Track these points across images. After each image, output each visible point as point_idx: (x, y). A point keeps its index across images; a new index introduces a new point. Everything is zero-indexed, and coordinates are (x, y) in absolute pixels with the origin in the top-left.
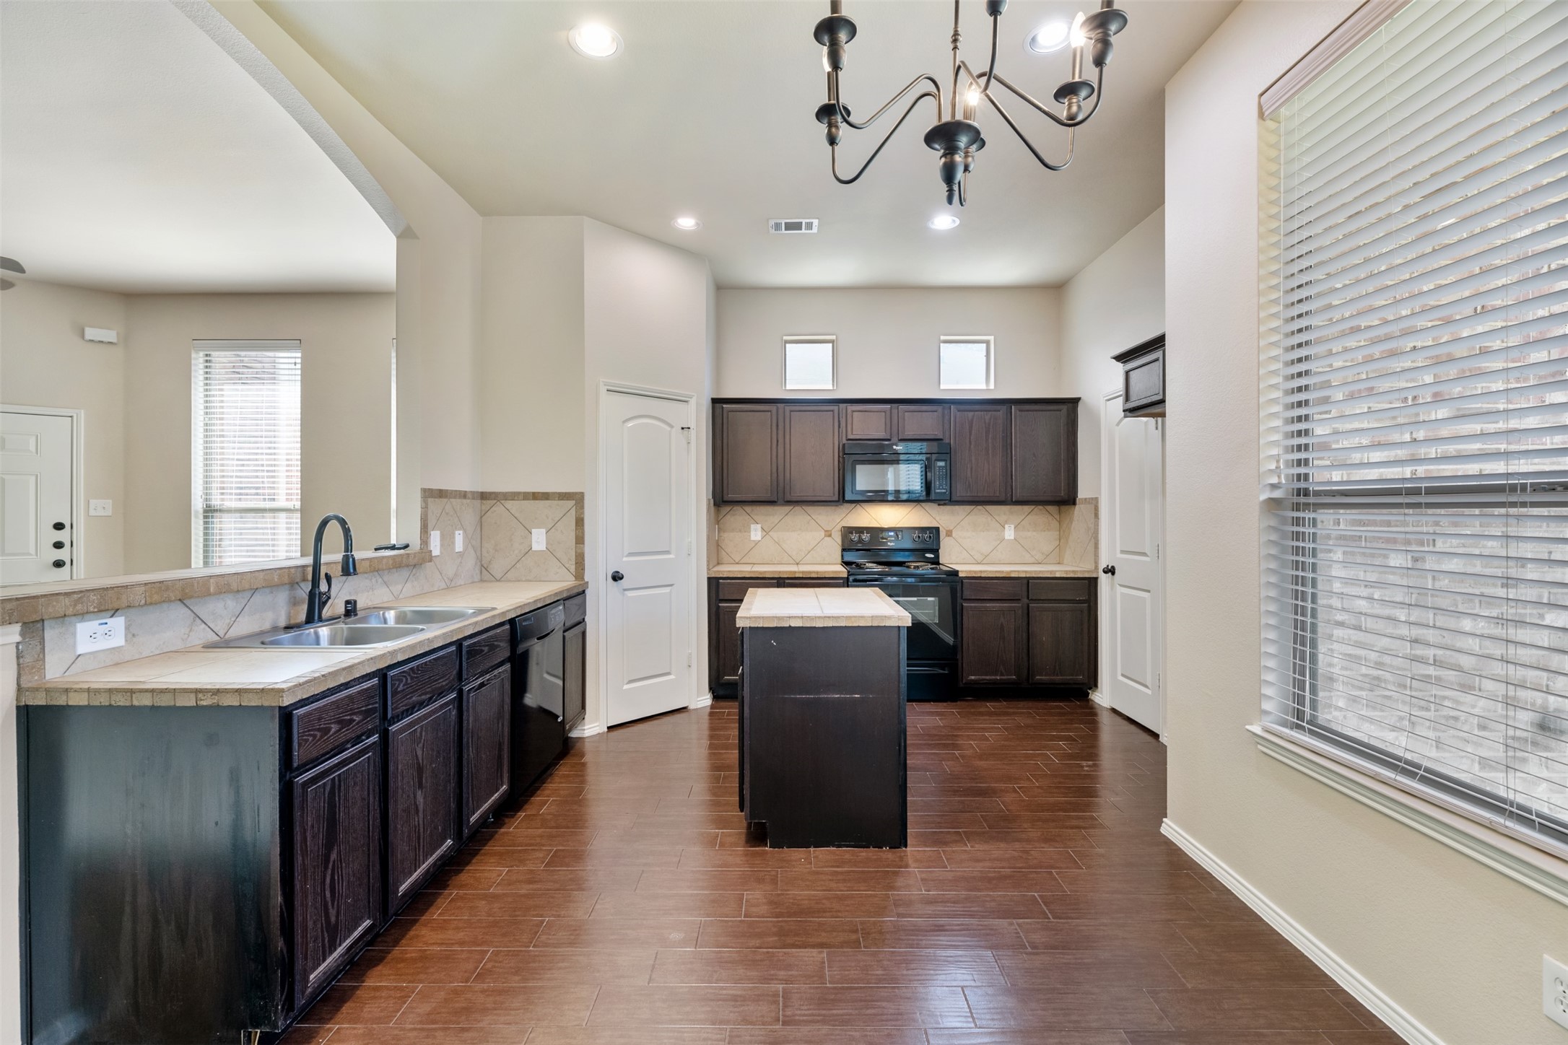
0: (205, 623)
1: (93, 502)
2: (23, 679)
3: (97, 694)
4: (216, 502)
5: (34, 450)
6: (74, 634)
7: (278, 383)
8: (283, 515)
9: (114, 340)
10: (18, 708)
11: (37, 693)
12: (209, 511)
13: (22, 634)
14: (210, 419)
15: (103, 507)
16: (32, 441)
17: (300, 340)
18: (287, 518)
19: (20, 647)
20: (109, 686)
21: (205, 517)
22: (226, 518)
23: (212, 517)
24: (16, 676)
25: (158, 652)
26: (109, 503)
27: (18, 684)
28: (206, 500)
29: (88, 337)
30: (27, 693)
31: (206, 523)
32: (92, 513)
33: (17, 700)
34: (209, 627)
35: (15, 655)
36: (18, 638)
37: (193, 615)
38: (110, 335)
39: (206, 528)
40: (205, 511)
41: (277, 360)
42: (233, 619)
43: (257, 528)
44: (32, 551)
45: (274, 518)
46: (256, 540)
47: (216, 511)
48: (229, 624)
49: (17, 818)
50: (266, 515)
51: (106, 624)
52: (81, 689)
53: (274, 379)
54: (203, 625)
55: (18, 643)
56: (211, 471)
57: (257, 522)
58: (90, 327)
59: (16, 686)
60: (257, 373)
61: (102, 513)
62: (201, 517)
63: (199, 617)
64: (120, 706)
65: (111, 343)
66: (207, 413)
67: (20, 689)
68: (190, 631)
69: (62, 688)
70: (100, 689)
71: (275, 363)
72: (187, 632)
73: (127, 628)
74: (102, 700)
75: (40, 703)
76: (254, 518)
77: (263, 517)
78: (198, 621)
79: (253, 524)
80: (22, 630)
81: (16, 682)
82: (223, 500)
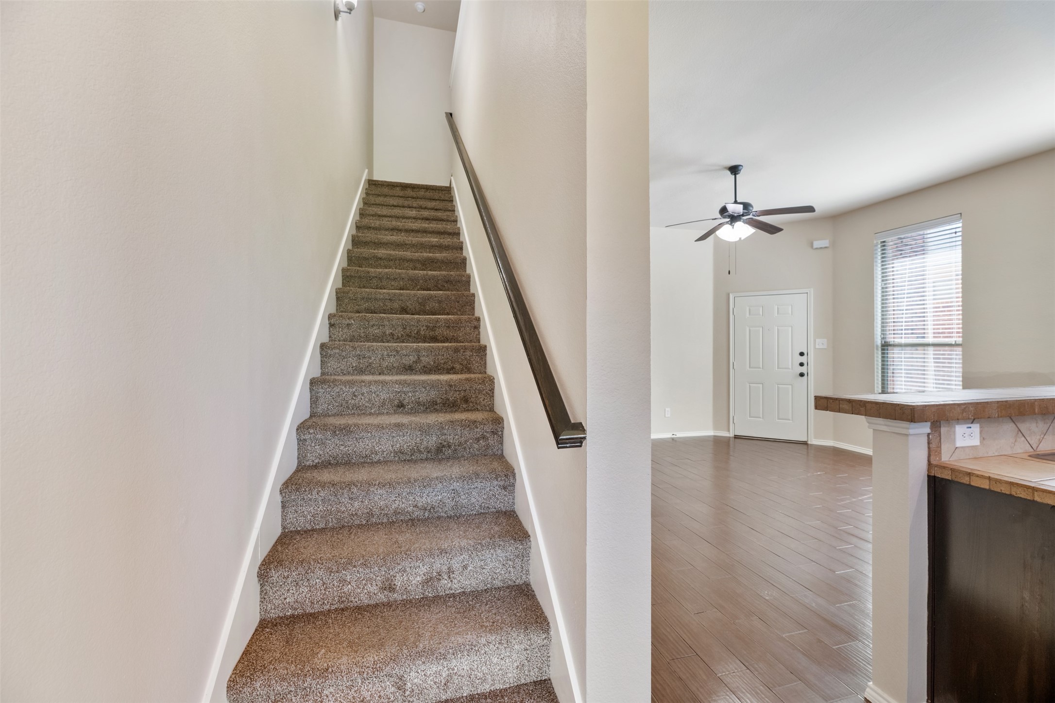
0: (1024, 436)
1: (817, 340)
2: (932, 458)
3: (998, 483)
4: (890, 339)
5: (791, 313)
6: (954, 432)
7: (927, 253)
8: (931, 349)
9: (827, 245)
10: (929, 476)
11: (944, 470)
12: (886, 346)
13: (931, 428)
14: (885, 284)
15: (822, 343)
16: (790, 308)
17: (961, 214)
18: (934, 351)
19: (930, 437)
20: (1012, 480)
21: (883, 350)
22: (896, 350)
23: (887, 350)
24: (927, 455)
25: (997, 454)
26: (825, 341)
27: (929, 461)
28: (883, 338)
29: (815, 246)
30: (936, 468)
31: (883, 353)
32: (817, 347)
33: (928, 471)
34: (1027, 440)
35: (927, 441)
36: (929, 431)
37: (1017, 429)
38: (825, 243)
39: (883, 357)
40: (883, 346)
41: (926, 236)
42: (1042, 436)
43: (913, 358)
44: (790, 367)
45: (924, 350)
46: (912, 366)
47: (890, 345)
48: (1040, 439)
49: (927, 549)
50: (919, 348)
51: (970, 428)
52: (982, 476)
53: (924, 250)
54: (1023, 438)
55: (929, 435)
56: (886, 319)
57: (912, 354)
58: (816, 240)
59: (927, 461)
60: (912, 248)
61: (822, 347)
62: (880, 349)
63: (1020, 431)
64: (1021, 497)
65: (826, 247)
66: (883, 281)
67: (930, 464)
68: (1015, 441)
69: (966, 472)
70: (1001, 480)
71: (924, 239)
72: (1013, 442)
73: (981, 432)
74: (1003, 489)
75: (947, 478)
76: (911, 350)
77: (917, 350)
78: (1020, 435)
79: (910, 355)
80: (931, 425)
81: (927, 459)
82: (894, 338)
